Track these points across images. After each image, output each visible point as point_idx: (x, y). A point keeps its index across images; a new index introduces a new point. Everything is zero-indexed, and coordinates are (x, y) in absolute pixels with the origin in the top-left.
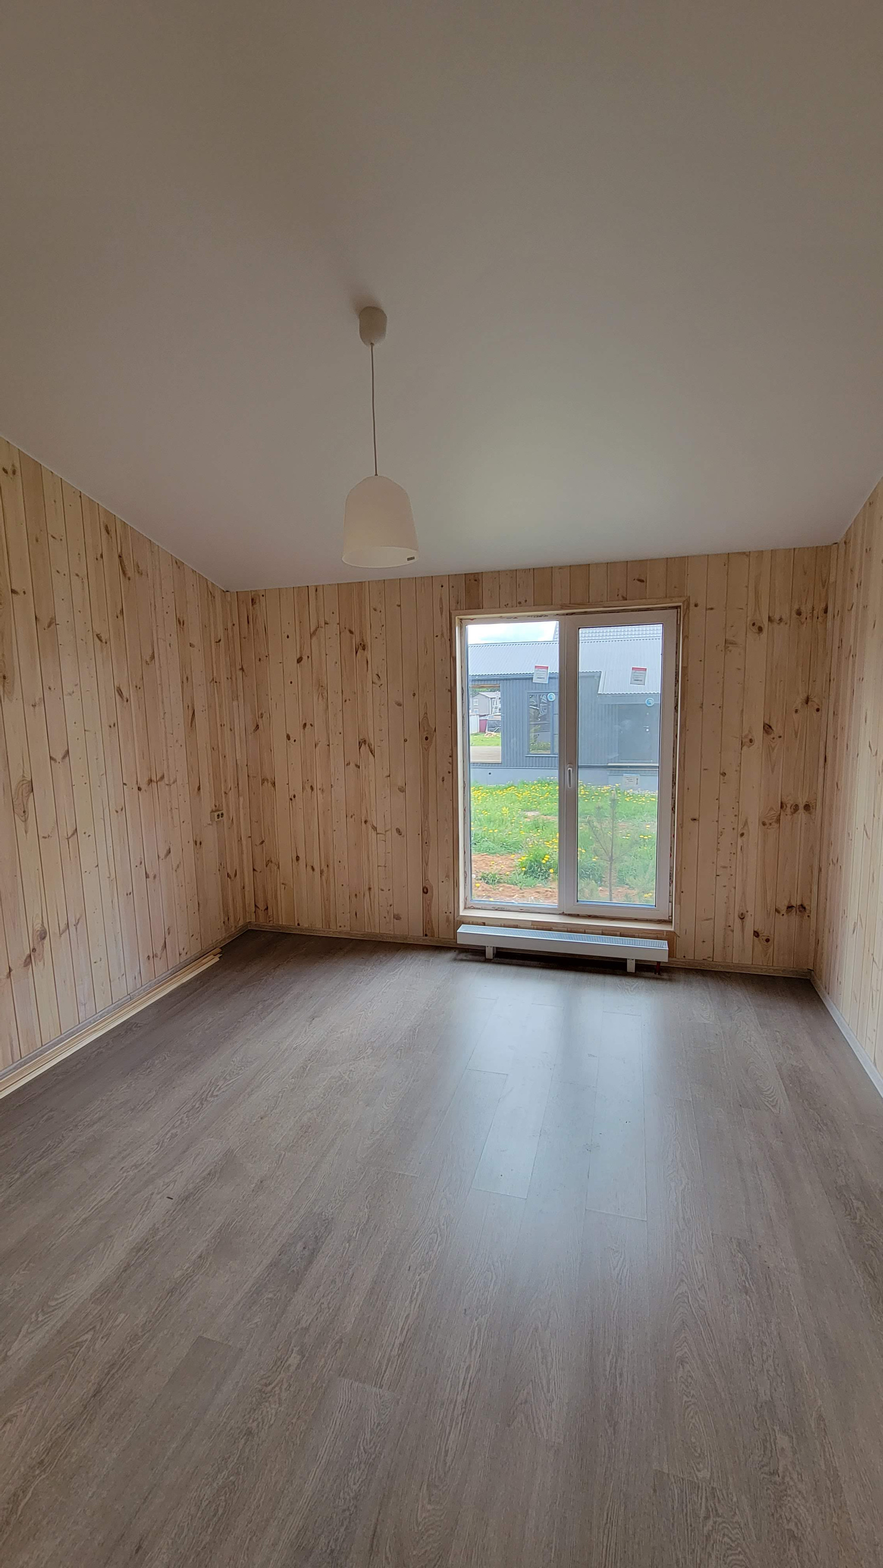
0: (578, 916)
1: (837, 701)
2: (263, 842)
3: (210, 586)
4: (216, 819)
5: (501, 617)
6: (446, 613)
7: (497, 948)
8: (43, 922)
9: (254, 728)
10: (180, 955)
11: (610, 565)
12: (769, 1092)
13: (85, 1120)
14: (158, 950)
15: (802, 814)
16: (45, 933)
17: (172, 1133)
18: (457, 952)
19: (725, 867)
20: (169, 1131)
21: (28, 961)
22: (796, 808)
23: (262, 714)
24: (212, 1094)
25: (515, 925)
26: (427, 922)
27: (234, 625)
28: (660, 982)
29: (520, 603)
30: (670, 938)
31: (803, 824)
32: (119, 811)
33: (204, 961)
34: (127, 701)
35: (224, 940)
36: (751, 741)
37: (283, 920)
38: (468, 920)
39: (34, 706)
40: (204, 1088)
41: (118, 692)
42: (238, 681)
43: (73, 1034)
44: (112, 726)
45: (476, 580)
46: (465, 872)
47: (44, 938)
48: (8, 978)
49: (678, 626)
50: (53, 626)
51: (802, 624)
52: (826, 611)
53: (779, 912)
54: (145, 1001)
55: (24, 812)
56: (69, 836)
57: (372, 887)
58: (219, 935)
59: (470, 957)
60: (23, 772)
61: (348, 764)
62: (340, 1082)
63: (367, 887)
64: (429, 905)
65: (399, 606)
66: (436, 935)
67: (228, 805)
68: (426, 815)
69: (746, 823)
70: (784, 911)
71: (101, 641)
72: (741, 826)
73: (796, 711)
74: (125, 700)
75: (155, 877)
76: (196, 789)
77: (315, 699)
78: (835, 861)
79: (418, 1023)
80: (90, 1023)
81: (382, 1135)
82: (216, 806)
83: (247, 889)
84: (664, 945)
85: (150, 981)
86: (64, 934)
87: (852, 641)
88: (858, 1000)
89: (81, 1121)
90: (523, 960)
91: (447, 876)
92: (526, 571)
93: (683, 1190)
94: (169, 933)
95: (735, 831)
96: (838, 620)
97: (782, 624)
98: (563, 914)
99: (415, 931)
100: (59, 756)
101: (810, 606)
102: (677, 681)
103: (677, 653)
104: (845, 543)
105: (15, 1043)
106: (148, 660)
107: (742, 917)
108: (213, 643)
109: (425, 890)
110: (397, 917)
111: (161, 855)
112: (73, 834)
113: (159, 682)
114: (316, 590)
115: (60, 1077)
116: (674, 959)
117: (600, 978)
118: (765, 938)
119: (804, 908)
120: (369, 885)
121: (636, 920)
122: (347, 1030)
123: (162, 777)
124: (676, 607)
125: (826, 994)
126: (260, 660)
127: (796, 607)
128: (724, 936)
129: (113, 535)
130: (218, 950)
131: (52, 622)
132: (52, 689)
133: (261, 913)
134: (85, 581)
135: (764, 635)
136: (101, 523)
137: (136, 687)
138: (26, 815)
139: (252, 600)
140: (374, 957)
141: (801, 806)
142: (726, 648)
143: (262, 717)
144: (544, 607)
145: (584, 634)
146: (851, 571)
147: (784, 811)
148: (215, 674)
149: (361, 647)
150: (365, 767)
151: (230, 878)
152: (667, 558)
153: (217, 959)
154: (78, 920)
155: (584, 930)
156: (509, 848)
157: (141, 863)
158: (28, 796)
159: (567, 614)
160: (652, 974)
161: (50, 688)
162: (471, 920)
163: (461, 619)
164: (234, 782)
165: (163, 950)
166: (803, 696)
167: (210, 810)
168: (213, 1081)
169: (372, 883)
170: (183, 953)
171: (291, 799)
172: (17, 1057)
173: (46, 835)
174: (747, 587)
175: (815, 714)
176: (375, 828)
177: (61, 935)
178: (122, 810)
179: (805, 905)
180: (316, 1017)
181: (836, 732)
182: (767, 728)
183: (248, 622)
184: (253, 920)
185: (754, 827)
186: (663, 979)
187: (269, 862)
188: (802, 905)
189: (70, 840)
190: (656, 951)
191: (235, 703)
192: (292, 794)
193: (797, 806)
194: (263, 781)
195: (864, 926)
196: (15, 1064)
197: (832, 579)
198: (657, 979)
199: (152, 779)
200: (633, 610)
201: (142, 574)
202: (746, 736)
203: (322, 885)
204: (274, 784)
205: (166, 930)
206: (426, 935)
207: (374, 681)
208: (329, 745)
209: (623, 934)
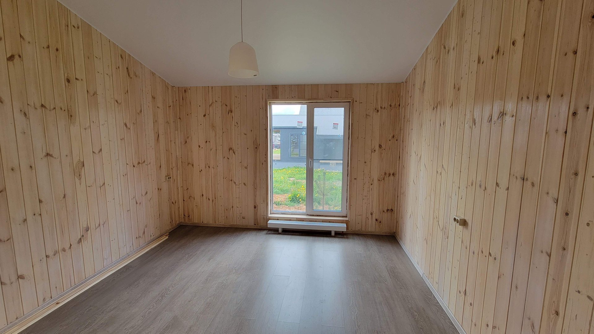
0: (313, 215)
1: (403, 137)
2: (188, 189)
3: (166, 83)
4: (168, 179)
5: (285, 102)
6: (264, 100)
7: (283, 228)
8: (87, 224)
9: (185, 142)
10: (151, 236)
11: (326, 85)
12: (383, 276)
13: (107, 309)
14: (141, 235)
15: (392, 177)
16: (89, 228)
17: (149, 312)
18: (267, 231)
19: (366, 196)
20: (147, 311)
21: (80, 241)
22: (390, 175)
23: (188, 137)
24: (167, 293)
25: (290, 220)
26: (256, 220)
27: (176, 100)
28: (344, 239)
29: (293, 97)
30: (347, 222)
31: (392, 180)
32: (125, 175)
33: (161, 238)
34: (129, 129)
35: (170, 229)
36: (375, 151)
37: (196, 220)
38: (271, 218)
39: (85, 129)
40: (163, 291)
41: (125, 125)
42: (178, 123)
43: (101, 272)
44: (122, 139)
45: (276, 88)
46: (270, 200)
47: (88, 231)
48: (69, 249)
49: (350, 109)
50: (95, 95)
51: (392, 110)
52: (399, 106)
53: (384, 212)
54: (135, 257)
55: (80, 175)
56: (101, 186)
57: (233, 206)
58: (168, 227)
59: (273, 232)
60: (80, 157)
61: (224, 157)
62: (222, 284)
63: (232, 207)
64: (257, 213)
65: (246, 96)
66: (259, 225)
67: (173, 174)
68: (255, 178)
69: (373, 180)
70: (386, 212)
71: (118, 103)
72: (371, 181)
73: (390, 140)
74: (128, 128)
75: (140, 203)
76: (159, 167)
77: (211, 132)
78: (403, 193)
79: (253, 259)
80: (109, 267)
81: (241, 304)
82: (167, 174)
83: (180, 208)
84: (345, 225)
85: (137, 248)
86: (98, 229)
87: (408, 116)
88: (412, 241)
89: (105, 310)
90: (293, 233)
91: (264, 201)
92: (295, 85)
93: (357, 315)
94: (146, 227)
95: (369, 183)
96: (403, 109)
97: (385, 109)
98: (308, 215)
99: (250, 222)
100: (97, 151)
101: (394, 104)
102: (349, 129)
103: (349, 118)
104: (406, 82)
105: (72, 278)
106: (139, 112)
107: (372, 214)
108: (167, 107)
109: (255, 207)
110: (244, 218)
111: (143, 194)
112: (103, 185)
113: (143, 122)
114: (212, 88)
115: (95, 292)
116: (348, 230)
117: (322, 238)
118: (379, 221)
119: (392, 210)
120: (232, 205)
121: (334, 216)
122: (224, 263)
123: (144, 162)
124: (349, 102)
125: (400, 240)
126: (188, 115)
127: (390, 104)
128: (366, 221)
129: (124, 59)
130: (168, 234)
131: (95, 94)
132: (94, 122)
133: (187, 218)
134: (111, 77)
135: (379, 113)
136: (119, 54)
137: (133, 123)
138: (81, 177)
139: (185, 90)
140: (234, 234)
141: (391, 174)
142: (366, 117)
143: (188, 138)
144: (302, 99)
145: (316, 110)
146: (408, 92)
147: (386, 175)
148: (168, 120)
149: (230, 112)
150: (231, 159)
151: (173, 204)
152: (346, 84)
153: (167, 237)
154: (105, 222)
155: (316, 221)
156: (284, 191)
157: (134, 198)
158: (82, 168)
159: (310, 102)
160: (341, 236)
161: (93, 122)
162: (273, 218)
163: (270, 103)
164: (175, 164)
165: (143, 234)
166: (392, 135)
167: (165, 176)
168: (167, 288)
169: (233, 205)
170: (152, 235)
171: (200, 171)
172: (73, 284)
173: (90, 186)
174: (373, 96)
175: (396, 142)
176: (235, 183)
177: (96, 229)
178: (126, 175)
179: (393, 209)
180: (211, 259)
181: (403, 147)
182: (380, 146)
183: (183, 99)
184: (183, 221)
185: (376, 182)
186: (344, 238)
187: (190, 197)
188: (392, 209)
189: (101, 188)
190: (342, 227)
191: (176, 132)
192: (200, 169)
193: (390, 174)
194: (188, 164)
195: (414, 215)
196: (72, 288)
197: (401, 94)
198: (342, 238)
199: (140, 162)
200: (334, 102)
201: (137, 77)
202: (373, 149)
203: (213, 206)
204: (193, 165)
205: (145, 226)
206: (255, 225)
207: (235, 125)
208: (216, 150)
209: (330, 221)
